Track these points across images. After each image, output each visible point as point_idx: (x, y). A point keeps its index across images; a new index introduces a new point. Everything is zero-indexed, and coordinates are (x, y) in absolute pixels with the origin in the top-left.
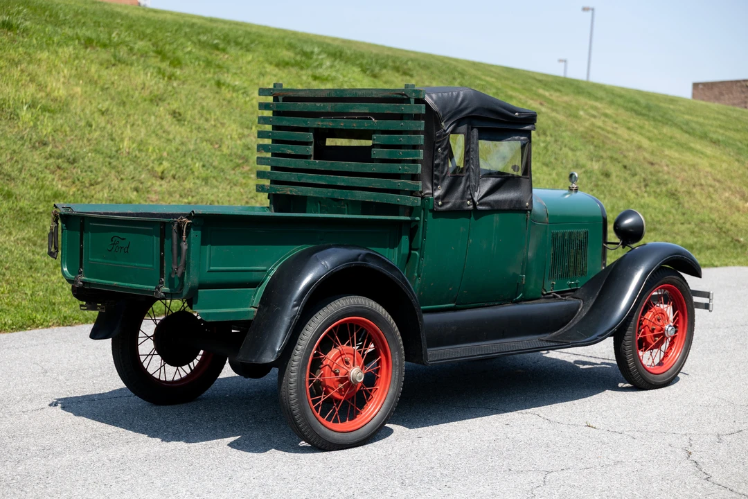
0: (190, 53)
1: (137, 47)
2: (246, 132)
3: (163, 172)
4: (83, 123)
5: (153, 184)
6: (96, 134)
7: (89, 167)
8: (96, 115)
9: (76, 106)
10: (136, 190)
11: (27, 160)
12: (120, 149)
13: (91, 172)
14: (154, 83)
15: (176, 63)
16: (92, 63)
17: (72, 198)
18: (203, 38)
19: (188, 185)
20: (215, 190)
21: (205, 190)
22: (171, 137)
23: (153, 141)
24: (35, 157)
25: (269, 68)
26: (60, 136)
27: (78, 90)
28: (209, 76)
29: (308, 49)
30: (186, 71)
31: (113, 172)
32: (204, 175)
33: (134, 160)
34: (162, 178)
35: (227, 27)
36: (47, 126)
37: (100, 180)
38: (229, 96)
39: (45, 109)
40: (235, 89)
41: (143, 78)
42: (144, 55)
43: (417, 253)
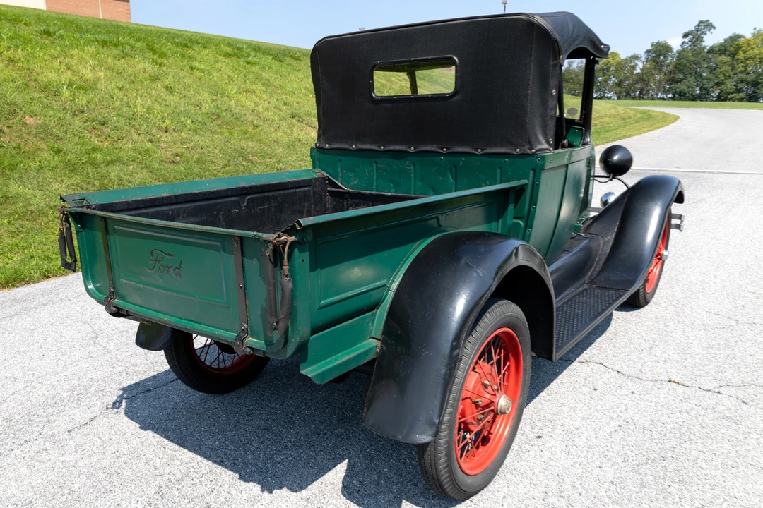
0: (170, 49)
1: (136, 46)
2: (214, 98)
3: (166, 128)
4: (107, 96)
5: (161, 137)
6: (117, 104)
7: (116, 127)
8: (116, 90)
9: (101, 85)
10: (150, 141)
11: (70, 125)
12: (135, 113)
13: (118, 130)
14: (152, 69)
15: (163, 55)
16: (108, 56)
17: (106, 150)
18: (177, 40)
19: (184, 135)
20: (203, 138)
21: (197, 138)
22: (168, 103)
23: (156, 106)
24: (76, 122)
25: (221, 58)
26: (92, 106)
27: (101, 74)
28: (185, 63)
29: (241, 46)
30: (171, 60)
31: (133, 130)
32: (193, 128)
33: (146, 120)
34: (166, 132)
35: (189, 34)
36: (82, 99)
37: (124, 135)
38: (198, 75)
39: (80, 88)
40: (202, 71)
41: (142, 65)
42: (142, 50)
43: (521, 222)
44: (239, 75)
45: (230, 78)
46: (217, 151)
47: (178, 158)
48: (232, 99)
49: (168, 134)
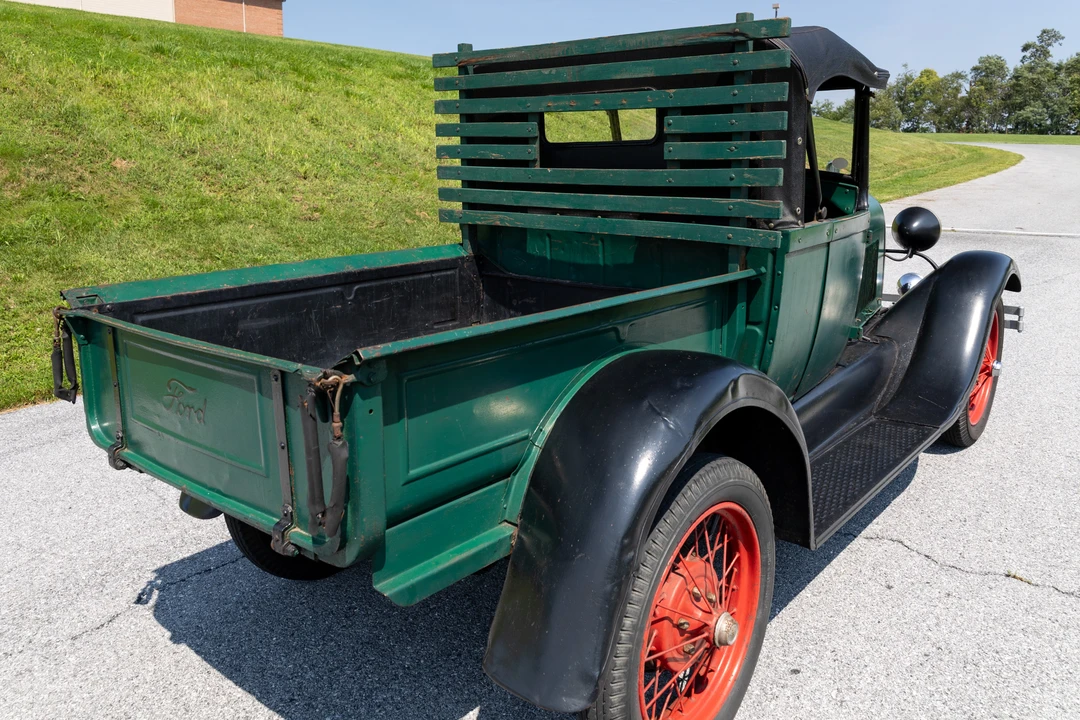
0: (321, 69)
1: (276, 65)
2: (375, 132)
3: (305, 173)
4: (228, 132)
5: (297, 185)
6: (242, 141)
7: (236, 171)
8: (242, 124)
9: (223, 117)
10: (282, 190)
11: (174, 169)
12: (265, 154)
13: (239, 176)
14: (293, 95)
15: (311, 78)
16: (237, 80)
17: (219, 203)
18: (331, 58)
19: (329, 182)
20: (354, 186)
21: (346, 186)
22: (311, 140)
23: (296, 144)
24: (184, 165)
25: (387, 80)
26: (207, 145)
27: (226, 102)
28: (339, 87)
29: (417, 65)
30: (321, 83)
31: (259, 176)
32: (343, 173)
33: (278, 163)
34: (305, 179)
35: (349, 50)
36: (195, 135)
37: (246, 183)
38: (356, 103)
39: (194, 120)
40: (362, 98)
41: (281, 90)
42: (284, 72)
43: (758, 330)
44: (410, 102)
45: (399, 108)
46: (372, 204)
47: (317, 215)
48: (399, 133)
49: (306, 182)
